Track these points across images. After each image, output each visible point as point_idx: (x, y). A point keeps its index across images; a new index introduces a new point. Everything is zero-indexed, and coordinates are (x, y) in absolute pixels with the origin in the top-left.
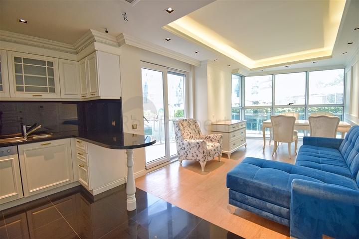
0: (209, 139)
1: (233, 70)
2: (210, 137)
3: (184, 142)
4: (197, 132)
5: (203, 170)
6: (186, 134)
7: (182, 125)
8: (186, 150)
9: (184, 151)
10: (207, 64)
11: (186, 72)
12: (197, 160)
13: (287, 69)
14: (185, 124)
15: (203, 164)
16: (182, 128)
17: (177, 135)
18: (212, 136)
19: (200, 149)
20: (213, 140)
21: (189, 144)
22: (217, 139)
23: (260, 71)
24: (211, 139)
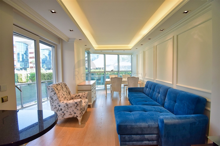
0: (79, 97)
1: (86, 49)
2: (79, 95)
3: (61, 103)
4: (68, 93)
5: (80, 124)
6: (61, 96)
7: (57, 89)
8: (63, 111)
9: (61, 112)
10: (74, 41)
11: (55, 44)
12: (75, 117)
13: (112, 52)
14: (59, 87)
15: (79, 119)
16: (57, 92)
17: (52, 99)
18: (80, 94)
19: (78, 108)
20: (82, 97)
21: (67, 105)
22: (85, 96)
23: (100, 51)
24: (80, 96)
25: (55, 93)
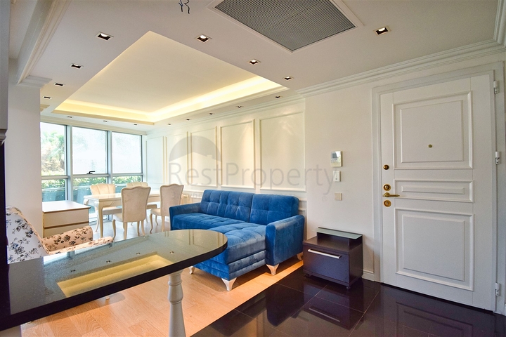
2: (67, 238)
18: (71, 233)
20: (77, 241)
24: (71, 240)
25: (32, 232)
